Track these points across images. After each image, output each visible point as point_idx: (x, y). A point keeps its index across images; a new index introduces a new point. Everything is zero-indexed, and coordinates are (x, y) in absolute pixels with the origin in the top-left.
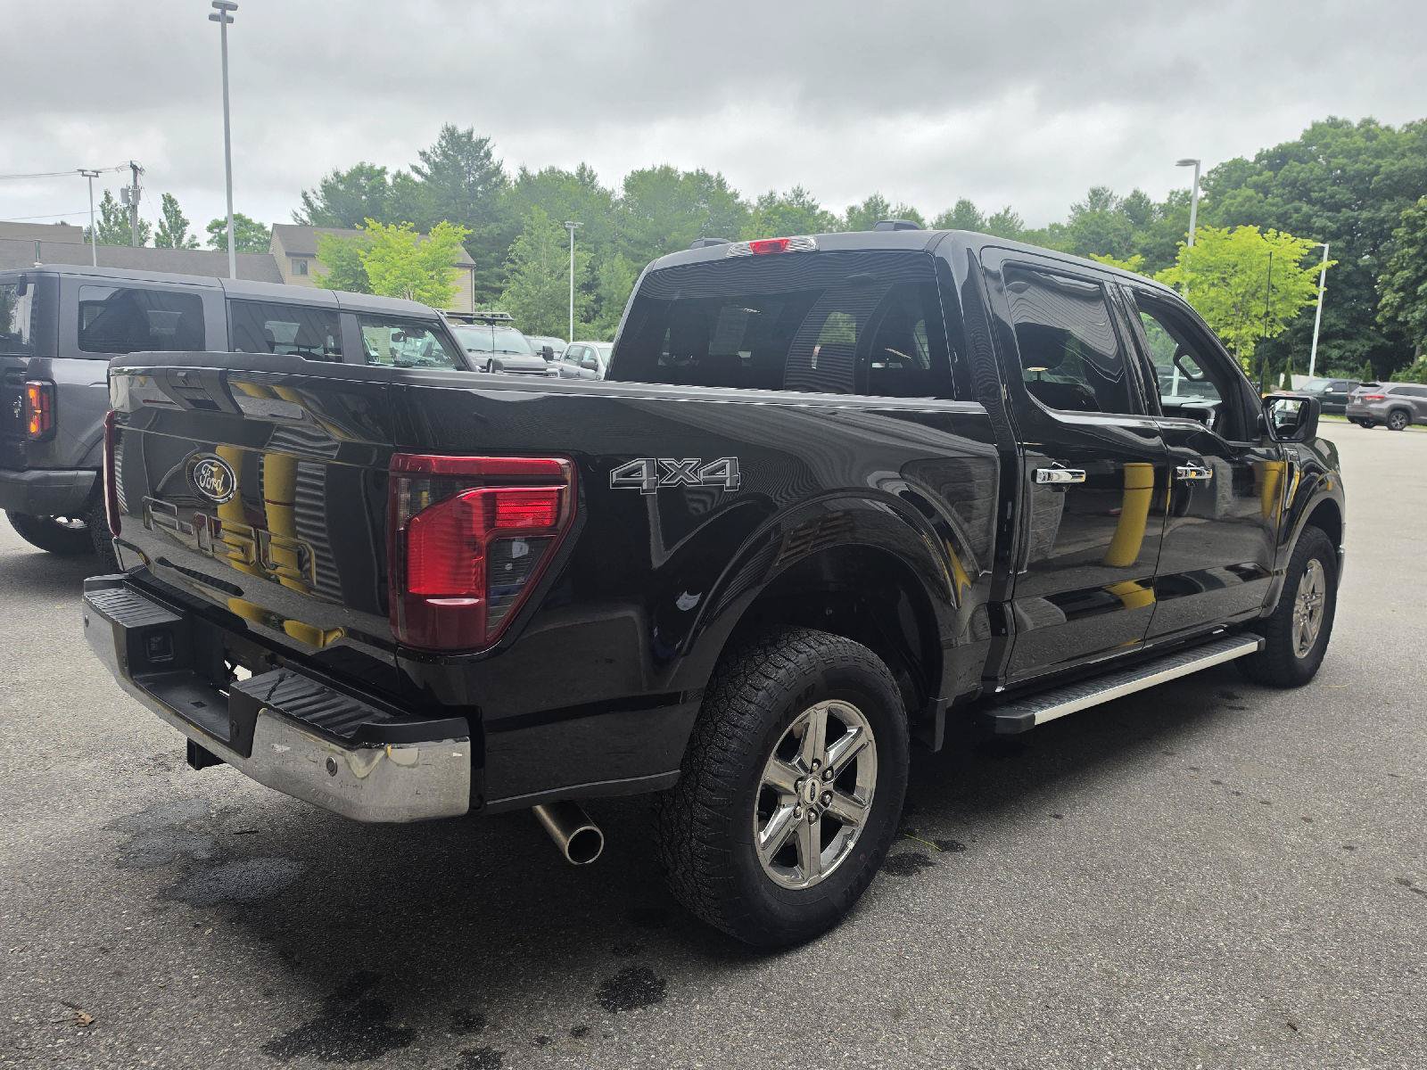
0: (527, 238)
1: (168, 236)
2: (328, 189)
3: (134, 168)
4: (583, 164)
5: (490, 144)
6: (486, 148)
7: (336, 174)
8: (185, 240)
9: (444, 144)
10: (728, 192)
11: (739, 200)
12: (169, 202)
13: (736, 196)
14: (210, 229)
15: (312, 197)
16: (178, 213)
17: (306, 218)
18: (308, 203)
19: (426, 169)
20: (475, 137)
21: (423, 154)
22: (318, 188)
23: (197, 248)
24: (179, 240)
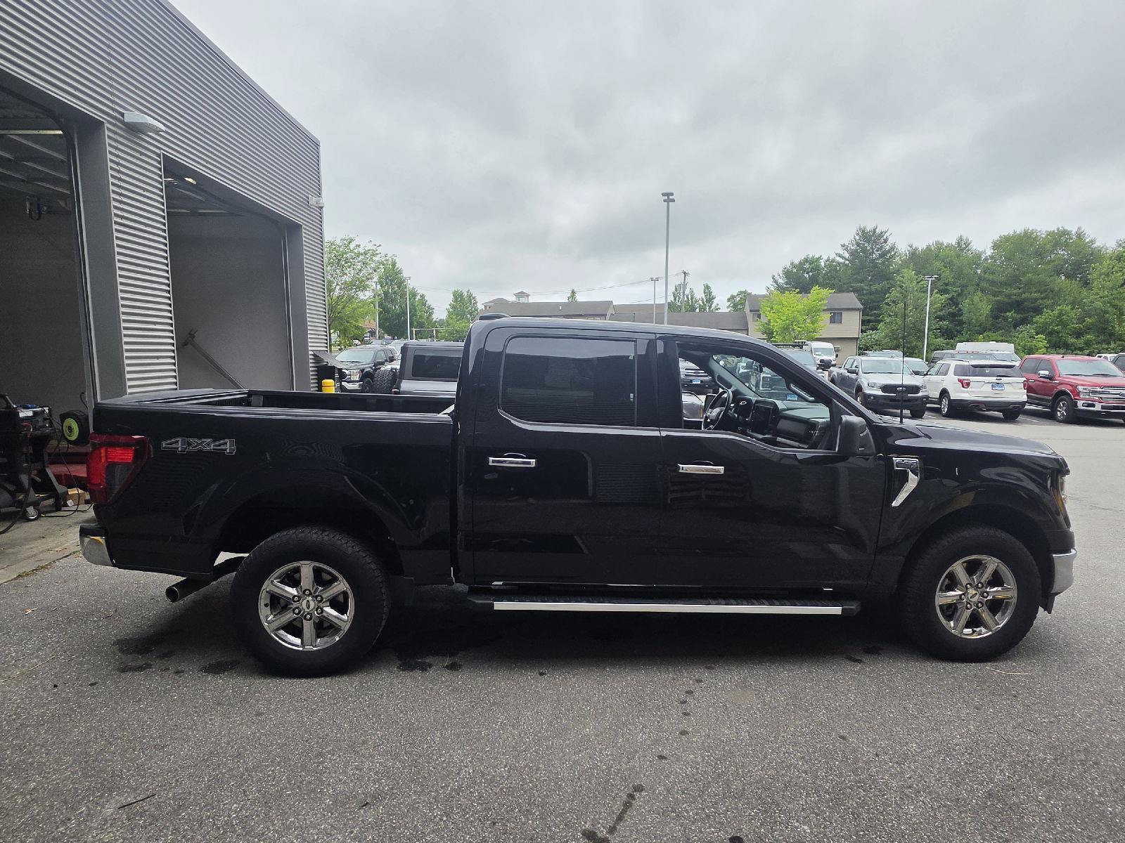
0: (898, 289)
1: (705, 305)
2: (787, 273)
3: (685, 273)
4: (961, 236)
5: (887, 234)
6: (885, 237)
7: (792, 264)
8: (713, 306)
9: (857, 238)
10: (1087, 240)
11: (1095, 245)
12: (707, 287)
13: (1092, 242)
14: (729, 300)
15: (777, 278)
16: (710, 293)
17: (772, 288)
18: (776, 282)
19: (847, 255)
20: (878, 231)
21: (843, 246)
22: (781, 273)
23: (719, 311)
24: (710, 307)
